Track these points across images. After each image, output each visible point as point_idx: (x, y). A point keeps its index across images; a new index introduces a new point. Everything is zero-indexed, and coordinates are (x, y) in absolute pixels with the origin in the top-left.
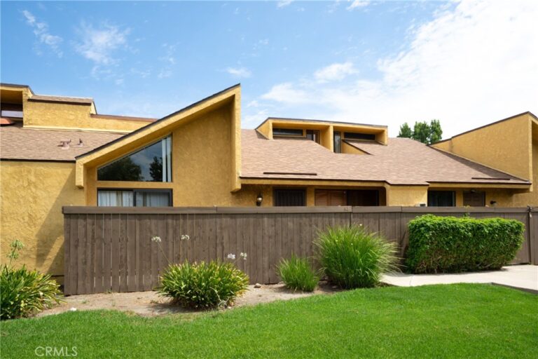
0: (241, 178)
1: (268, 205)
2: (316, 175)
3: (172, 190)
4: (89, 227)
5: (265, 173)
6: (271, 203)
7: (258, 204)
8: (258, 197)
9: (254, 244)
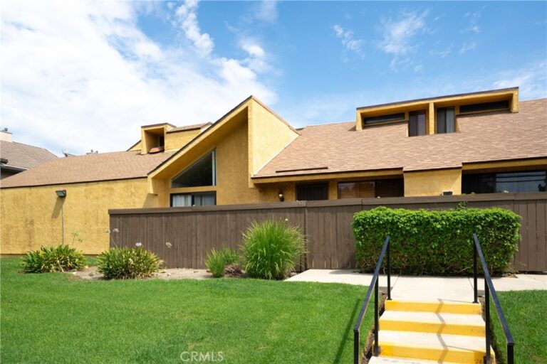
0: (252, 178)
1: (292, 201)
2: (327, 168)
3: (215, 192)
4: (121, 223)
5: (277, 172)
6: (294, 199)
7: (282, 199)
8: (280, 193)
9: (219, 237)
